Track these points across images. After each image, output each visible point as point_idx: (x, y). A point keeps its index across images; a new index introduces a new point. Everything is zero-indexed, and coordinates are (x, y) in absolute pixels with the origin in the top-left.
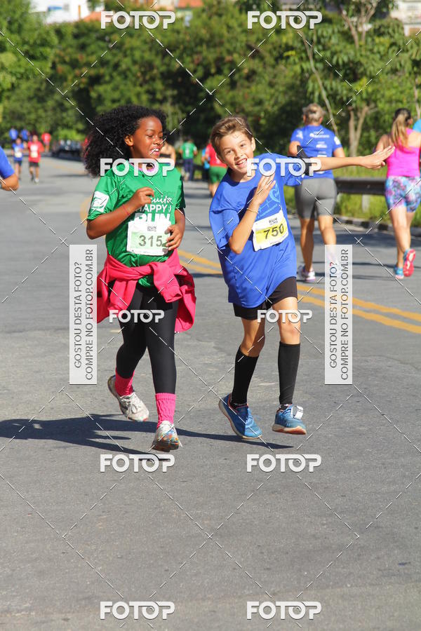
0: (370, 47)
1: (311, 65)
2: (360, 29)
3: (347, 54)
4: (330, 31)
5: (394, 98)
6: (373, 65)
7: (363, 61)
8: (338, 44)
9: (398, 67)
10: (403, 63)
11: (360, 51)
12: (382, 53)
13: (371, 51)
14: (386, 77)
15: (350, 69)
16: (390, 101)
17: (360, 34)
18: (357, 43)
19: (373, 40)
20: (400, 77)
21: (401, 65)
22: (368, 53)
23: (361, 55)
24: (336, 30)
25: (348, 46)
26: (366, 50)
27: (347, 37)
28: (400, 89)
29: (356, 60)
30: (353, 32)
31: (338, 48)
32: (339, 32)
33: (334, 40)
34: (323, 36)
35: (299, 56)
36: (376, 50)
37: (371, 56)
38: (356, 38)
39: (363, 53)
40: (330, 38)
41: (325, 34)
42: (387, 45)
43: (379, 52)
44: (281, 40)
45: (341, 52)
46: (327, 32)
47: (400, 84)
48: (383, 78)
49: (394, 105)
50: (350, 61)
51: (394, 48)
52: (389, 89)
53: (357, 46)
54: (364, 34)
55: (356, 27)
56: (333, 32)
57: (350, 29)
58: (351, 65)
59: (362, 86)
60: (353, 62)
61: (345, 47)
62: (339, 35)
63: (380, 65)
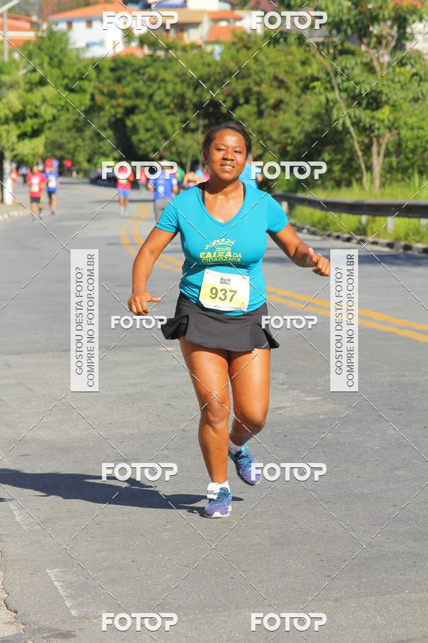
0: (391, 77)
1: (335, 95)
2: (382, 60)
3: (369, 84)
4: (353, 62)
5: (416, 125)
6: (396, 94)
7: (385, 90)
8: (360, 75)
9: (420, 96)
10: (424, 92)
11: (382, 80)
12: (403, 83)
13: (393, 81)
14: (408, 105)
15: (373, 98)
16: (412, 129)
17: (381, 65)
18: (379, 73)
19: (394, 71)
20: (421, 105)
21: (422, 94)
22: (390, 83)
23: (383, 85)
24: (359, 61)
25: (371, 77)
26: (387, 80)
27: (370, 68)
28: (421, 116)
29: (378, 90)
30: (375, 63)
31: (361, 79)
32: (362, 63)
33: (357, 71)
34: (346, 68)
35: (324, 86)
36: (396, 79)
37: (393, 86)
38: (378, 68)
39: (385, 82)
40: (353, 69)
41: (348, 65)
42: (408, 76)
43: (400, 82)
44: (306, 71)
45: (364, 82)
46: (350, 64)
47: (421, 112)
48: (406, 106)
49: (415, 131)
50: (372, 91)
51: (415, 78)
52: (411, 116)
53: (379, 77)
54: (386, 65)
55: (378, 58)
56: (356, 64)
57: (372, 60)
58: (374, 94)
59: (385, 113)
60: (375, 91)
61: (367, 78)
62: (362, 66)
63: (401, 94)
